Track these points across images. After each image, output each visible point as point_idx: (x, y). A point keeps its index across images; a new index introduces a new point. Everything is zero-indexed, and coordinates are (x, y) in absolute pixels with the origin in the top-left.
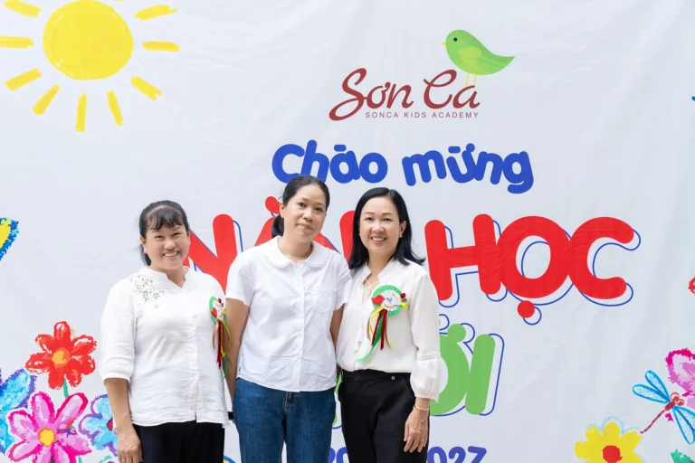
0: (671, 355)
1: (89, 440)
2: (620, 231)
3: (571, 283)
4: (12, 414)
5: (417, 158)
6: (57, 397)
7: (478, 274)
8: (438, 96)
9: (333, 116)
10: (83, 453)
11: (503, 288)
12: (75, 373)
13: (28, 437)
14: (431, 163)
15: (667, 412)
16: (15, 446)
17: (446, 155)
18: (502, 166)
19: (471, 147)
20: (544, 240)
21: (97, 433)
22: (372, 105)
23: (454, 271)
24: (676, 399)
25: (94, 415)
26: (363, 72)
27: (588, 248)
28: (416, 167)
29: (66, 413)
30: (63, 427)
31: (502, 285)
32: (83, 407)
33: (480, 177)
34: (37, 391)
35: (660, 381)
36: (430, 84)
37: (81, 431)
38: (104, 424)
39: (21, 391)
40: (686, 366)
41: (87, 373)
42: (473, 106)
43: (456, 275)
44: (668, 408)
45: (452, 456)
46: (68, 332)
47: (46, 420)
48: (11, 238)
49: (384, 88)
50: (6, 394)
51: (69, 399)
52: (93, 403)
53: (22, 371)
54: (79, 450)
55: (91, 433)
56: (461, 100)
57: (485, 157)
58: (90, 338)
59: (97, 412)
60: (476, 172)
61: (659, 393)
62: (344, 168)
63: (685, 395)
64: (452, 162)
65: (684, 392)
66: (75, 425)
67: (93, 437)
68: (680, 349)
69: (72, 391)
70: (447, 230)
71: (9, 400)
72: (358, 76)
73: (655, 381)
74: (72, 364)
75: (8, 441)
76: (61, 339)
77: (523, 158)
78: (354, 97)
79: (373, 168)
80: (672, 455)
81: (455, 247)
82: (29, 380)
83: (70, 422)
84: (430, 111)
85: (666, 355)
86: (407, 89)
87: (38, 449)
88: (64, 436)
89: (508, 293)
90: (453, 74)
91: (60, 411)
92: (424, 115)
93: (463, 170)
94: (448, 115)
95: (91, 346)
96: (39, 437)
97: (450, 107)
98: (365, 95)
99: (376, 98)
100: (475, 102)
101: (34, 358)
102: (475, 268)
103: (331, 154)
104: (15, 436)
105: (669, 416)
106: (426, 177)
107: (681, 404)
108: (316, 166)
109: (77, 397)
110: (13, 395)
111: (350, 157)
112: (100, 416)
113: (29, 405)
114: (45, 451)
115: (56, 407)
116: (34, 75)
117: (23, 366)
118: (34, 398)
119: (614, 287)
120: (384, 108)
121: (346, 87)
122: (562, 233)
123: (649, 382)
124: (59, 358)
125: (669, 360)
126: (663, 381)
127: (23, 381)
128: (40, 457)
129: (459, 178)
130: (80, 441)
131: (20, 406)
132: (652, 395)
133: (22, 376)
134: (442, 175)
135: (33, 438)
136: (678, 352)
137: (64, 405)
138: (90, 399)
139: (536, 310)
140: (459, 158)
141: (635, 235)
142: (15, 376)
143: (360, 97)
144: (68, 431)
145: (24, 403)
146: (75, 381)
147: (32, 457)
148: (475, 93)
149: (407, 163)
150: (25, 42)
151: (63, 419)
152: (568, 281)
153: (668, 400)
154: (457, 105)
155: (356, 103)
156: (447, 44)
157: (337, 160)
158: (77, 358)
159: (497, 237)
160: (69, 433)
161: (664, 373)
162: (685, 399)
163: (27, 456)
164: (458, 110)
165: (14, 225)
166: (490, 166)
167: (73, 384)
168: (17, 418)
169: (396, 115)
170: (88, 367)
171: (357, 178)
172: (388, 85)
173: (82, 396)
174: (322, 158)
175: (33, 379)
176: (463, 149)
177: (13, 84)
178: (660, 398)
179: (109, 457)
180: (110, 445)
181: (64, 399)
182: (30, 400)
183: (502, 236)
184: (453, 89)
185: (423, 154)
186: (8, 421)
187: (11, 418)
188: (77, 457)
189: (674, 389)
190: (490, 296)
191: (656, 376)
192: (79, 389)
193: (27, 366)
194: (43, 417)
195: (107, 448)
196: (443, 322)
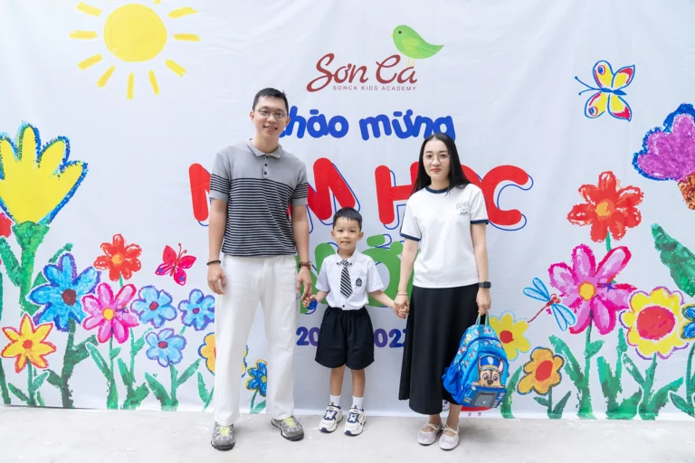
0: (552, 267)
1: (137, 317)
2: (519, 176)
4: (84, 298)
5: (370, 120)
6: (116, 287)
8: (386, 74)
9: (309, 88)
10: (133, 325)
12: (128, 270)
13: (95, 313)
14: (381, 124)
15: (547, 308)
16: (87, 319)
17: (391, 118)
18: (433, 126)
19: (410, 112)
21: (142, 312)
22: (338, 81)
23: (395, 203)
24: (555, 298)
25: (140, 300)
26: (331, 56)
27: (494, 188)
28: (369, 127)
29: (122, 298)
30: (120, 307)
32: (133, 294)
33: (416, 134)
34: (101, 282)
35: (543, 286)
36: (381, 66)
37: (132, 311)
38: (147, 305)
39: (90, 281)
40: (563, 275)
41: (135, 271)
42: (412, 82)
43: (397, 206)
44: (548, 305)
45: (391, 335)
46: (122, 241)
47: (108, 303)
48: (84, 174)
49: (347, 68)
50: (80, 284)
51: (123, 288)
52: (140, 291)
53: (91, 268)
54: (131, 323)
55: (139, 312)
56: (403, 78)
57: (420, 120)
58: (137, 246)
59: (142, 297)
60: (413, 131)
61: (542, 293)
62: (317, 127)
63: (561, 296)
64: (396, 123)
65: (561, 293)
66: (128, 306)
67: (140, 315)
68: (559, 262)
69: (125, 282)
71: (82, 288)
72: (328, 59)
73: (539, 285)
74: (125, 264)
75: (82, 316)
76: (117, 246)
77: (448, 121)
78: (325, 74)
79: (338, 127)
80: (550, 338)
81: (397, 186)
82: (96, 274)
83: (124, 304)
84: (380, 85)
85: (549, 267)
86: (364, 69)
87: (103, 321)
88: (120, 314)
90: (398, 58)
91: (117, 296)
92: (376, 88)
93: (404, 129)
94: (394, 88)
95: (137, 252)
96: (103, 314)
97: (395, 82)
98: (333, 73)
99: (341, 75)
100: (414, 79)
101: (100, 259)
103: (307, 116)
104: (87, 312)
105: (549, 311)
106: (377, 134)
107: (558, 302)
108: (297, 125)
109: (129, 287)
110: (85, 285)
111: (321, 119)
112: (144, 301)
113: (96, 292)
114: (107, 324)
115: (115, 294)
116: (97, 59)
117: (92, 264)
118: (99, 287)
119: (512, 217)
120: (346, 83)
121: (319, 67)
123: (535, 285)
124: (117, 260)
125: (551, 271)
126: (546, 285)
127: (92, 275)
128: (104, 328)
129: (401, 135)
130: (131, 318)
131: (90, 292)
132: (537, 295)
133: (91, 271)
134: (388, 132)
135: (99, 314)
136: (558, 265)
137: (120, 292)
138: (138, 288)
140: (401, 120)
141: (529, 180)
142: (86, 271)
143: (329, 75)
144: (123, 310)
145: (92, 290)
146: (127, 276)
147: (98, 328)
148: (414, 72)
149: (363, 123)
150: (91, 35)
151: (120, 302)
153: (548, 299)
154: (400, 81)
155: (327, 79)
156: (394, 35)
157: (312, 120)
158: (129, 260)
160: (124, 312)
161: (546, 279)
162: (561, 298)
163: (95, 326)
164: (401, 85)
165: (85, 166)
166: (424, 126)
167: (126, 278)
168: (88, 300)
169: (355, 88)
170: (136, 266)
171: (326, 134)
172: (350, 66)
173: (132, 286)
174: (301, 120)
175: (99, 273)
176: (404, 113)
177: (84, 65)
178: (543, 298)
179: (151, 329)
180: (152, 321)
181: (120, 288)
182: (97, 288)
184: (398, 69)
185: (375, 117)
186: (81, 302)
187: (84, 300)
188: (129, 329)
189: (553, 291)
191: (540, 282)
192: (130, 281)
193: (95, 265)
194: (106, 300)
195: (150, 323)
196: (387, 240)
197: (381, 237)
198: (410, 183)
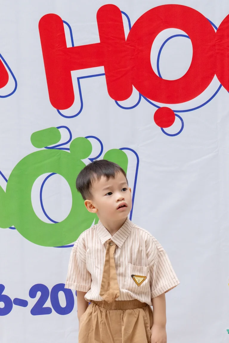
3: (219, 83)
7: (104, 76)
11: (135, 93)
20: (184, 33)
23: (75, 74)
31: (134, 88)
43: (78, 79)
70: (65, 26)
81: (75, 45)
89: (142, 97)
102: (101, 69)
122: (207, 23)
139: (176, 117)
152: (215, 82)
159: (127, 31)
183: (132, 30)
190: (119, 102)
196: (64, 136)
197: (54, 132)
198: (98, 41)
